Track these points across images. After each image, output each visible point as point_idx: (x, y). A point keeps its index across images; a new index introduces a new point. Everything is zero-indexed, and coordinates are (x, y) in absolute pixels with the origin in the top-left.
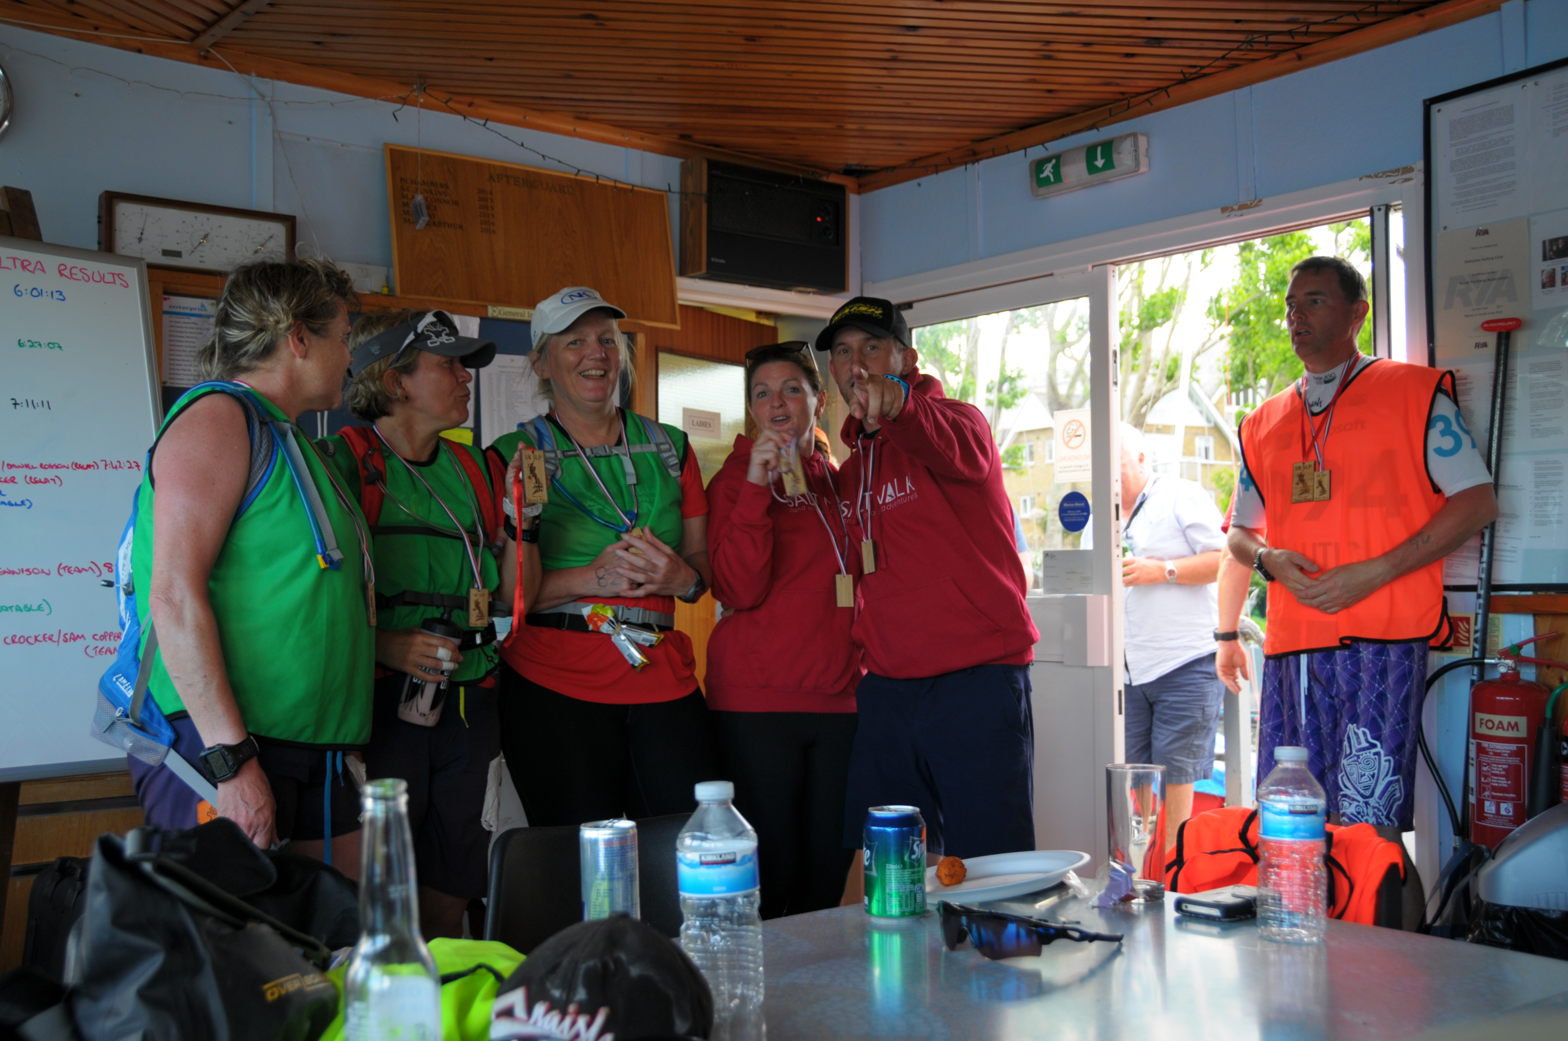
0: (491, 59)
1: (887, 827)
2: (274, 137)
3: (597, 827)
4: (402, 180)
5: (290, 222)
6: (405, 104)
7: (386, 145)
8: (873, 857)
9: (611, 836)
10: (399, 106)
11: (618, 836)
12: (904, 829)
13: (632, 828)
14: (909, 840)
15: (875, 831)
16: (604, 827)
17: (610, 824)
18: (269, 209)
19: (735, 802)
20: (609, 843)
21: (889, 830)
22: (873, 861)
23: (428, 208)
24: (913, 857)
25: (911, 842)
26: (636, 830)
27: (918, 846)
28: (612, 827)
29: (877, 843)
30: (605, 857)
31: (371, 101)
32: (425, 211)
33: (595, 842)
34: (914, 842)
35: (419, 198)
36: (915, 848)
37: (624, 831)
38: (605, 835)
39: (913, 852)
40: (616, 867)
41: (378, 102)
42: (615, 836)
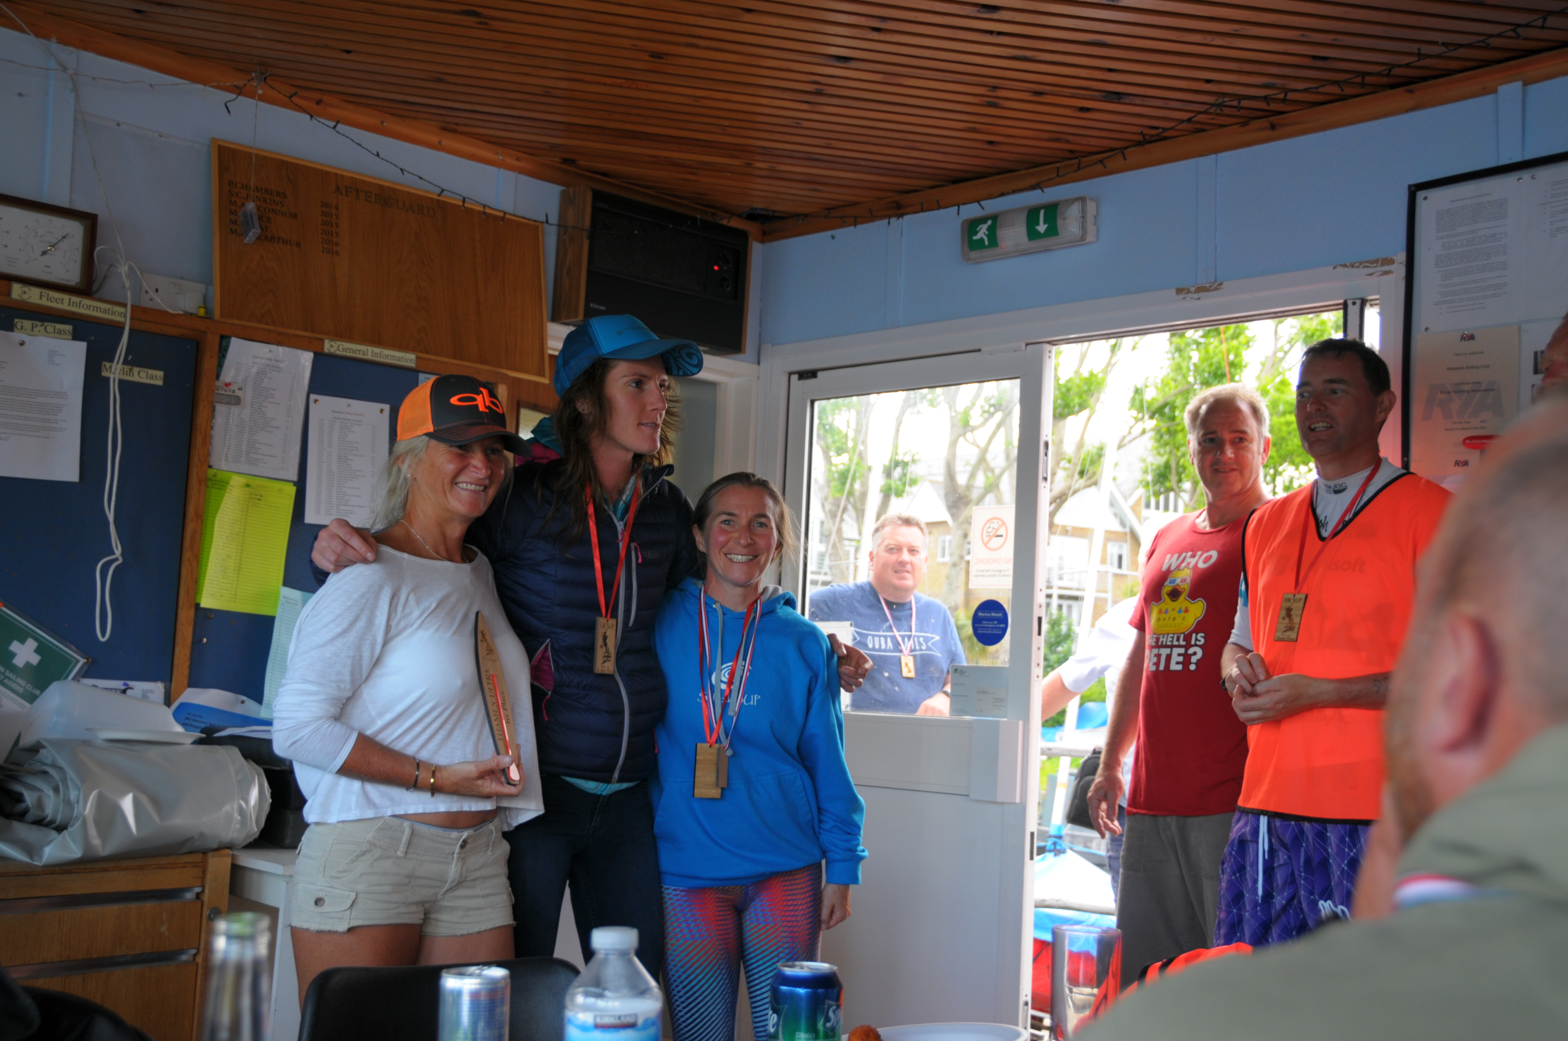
0: (348, 52)
1: (800, 987)
2: (75, 119)
3: (461, 974)
4: (230, 183)
5: (90, 221)
6: (239, 94)
7: (214, 140)
8: (781, 1023)
9: (478, 987)
10: (234, 96)
11: (489, 986)
12: (820, 990)
13: (504, 978)
14: (824, 1004)
15: (785, 994)
16: (471, 975)
17: (478, 972)
18: (64, 203)
19: (640, 953)
20: (475, 996)
21: (801, 991)
22: (780, 1028)
23: (260, 218)
24: (828, 1025)
25: (826, 1006)
26: (509, 980)
27: (834, 1012)
28: (479, 975)
29: (786, 1006)
30: (470, 1011)
31: (200, 87)
32: (256, 223)
33: (458, 994)
34: (830, 1007)
35: (251, 206)
36: (831, 1014)
37: (494, 981)
38: (472, 984)
39: (827, 1020)
40: (481, 1024)
41: (208, 88)
42: (484, 986)
